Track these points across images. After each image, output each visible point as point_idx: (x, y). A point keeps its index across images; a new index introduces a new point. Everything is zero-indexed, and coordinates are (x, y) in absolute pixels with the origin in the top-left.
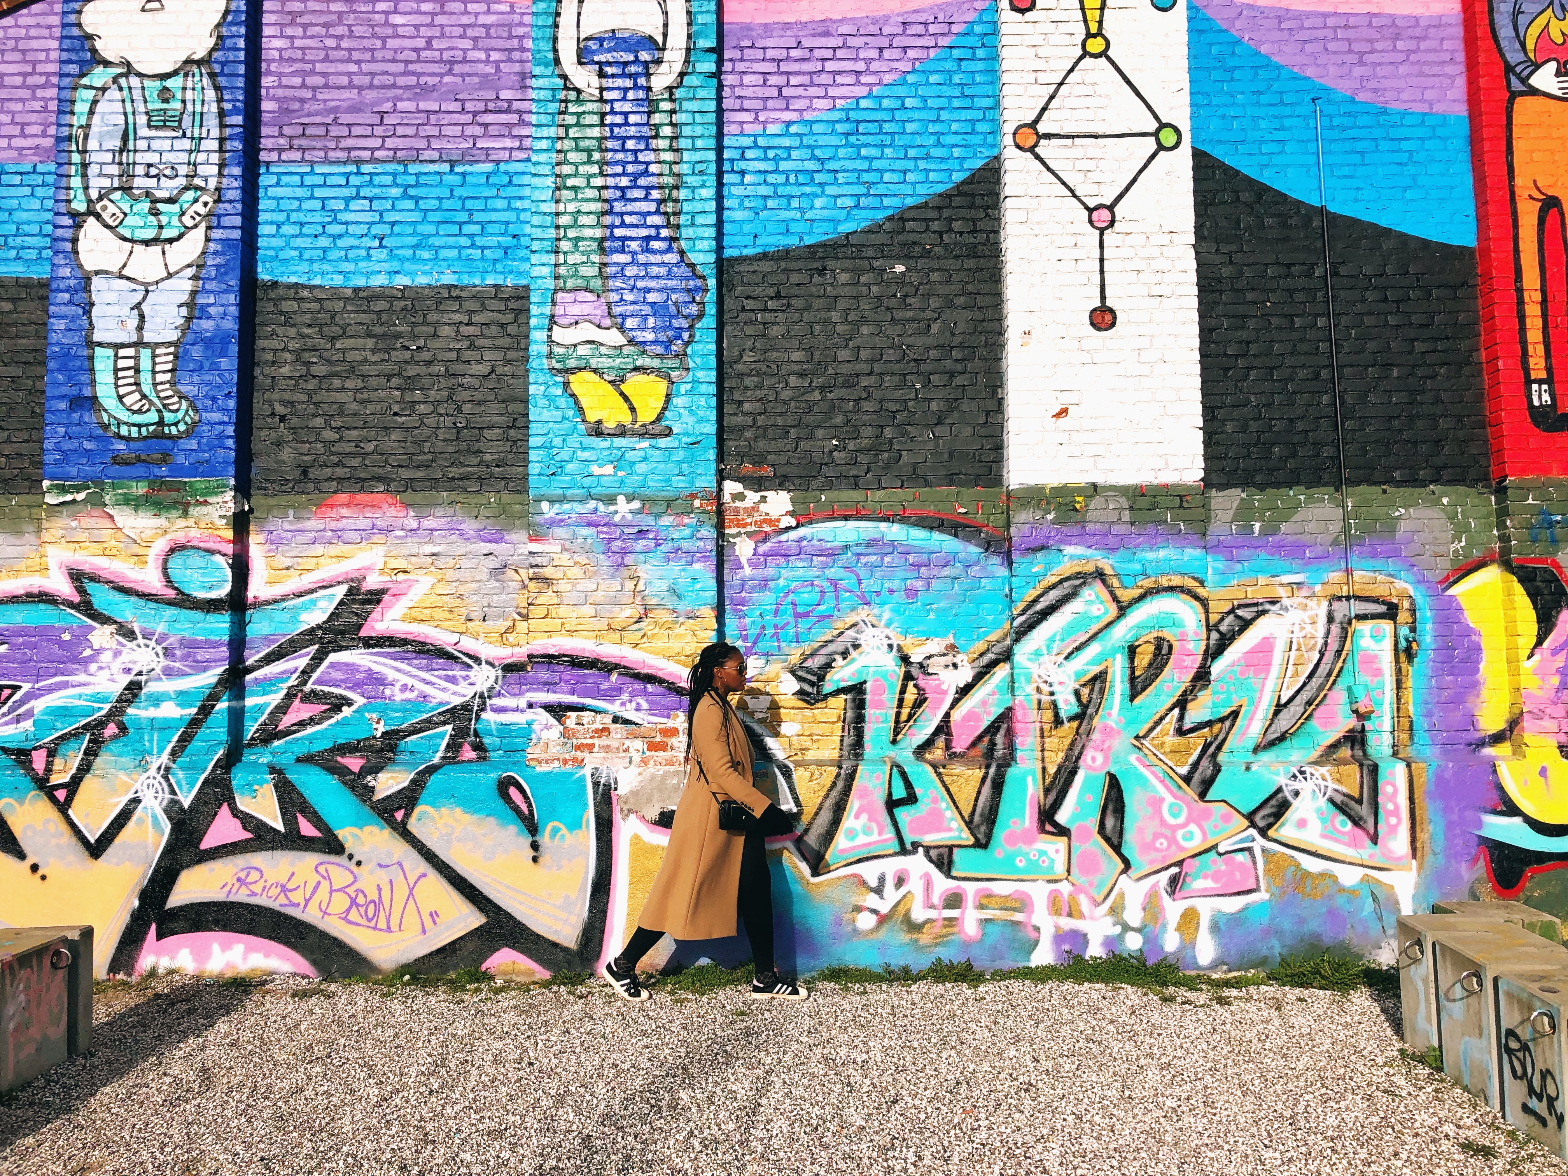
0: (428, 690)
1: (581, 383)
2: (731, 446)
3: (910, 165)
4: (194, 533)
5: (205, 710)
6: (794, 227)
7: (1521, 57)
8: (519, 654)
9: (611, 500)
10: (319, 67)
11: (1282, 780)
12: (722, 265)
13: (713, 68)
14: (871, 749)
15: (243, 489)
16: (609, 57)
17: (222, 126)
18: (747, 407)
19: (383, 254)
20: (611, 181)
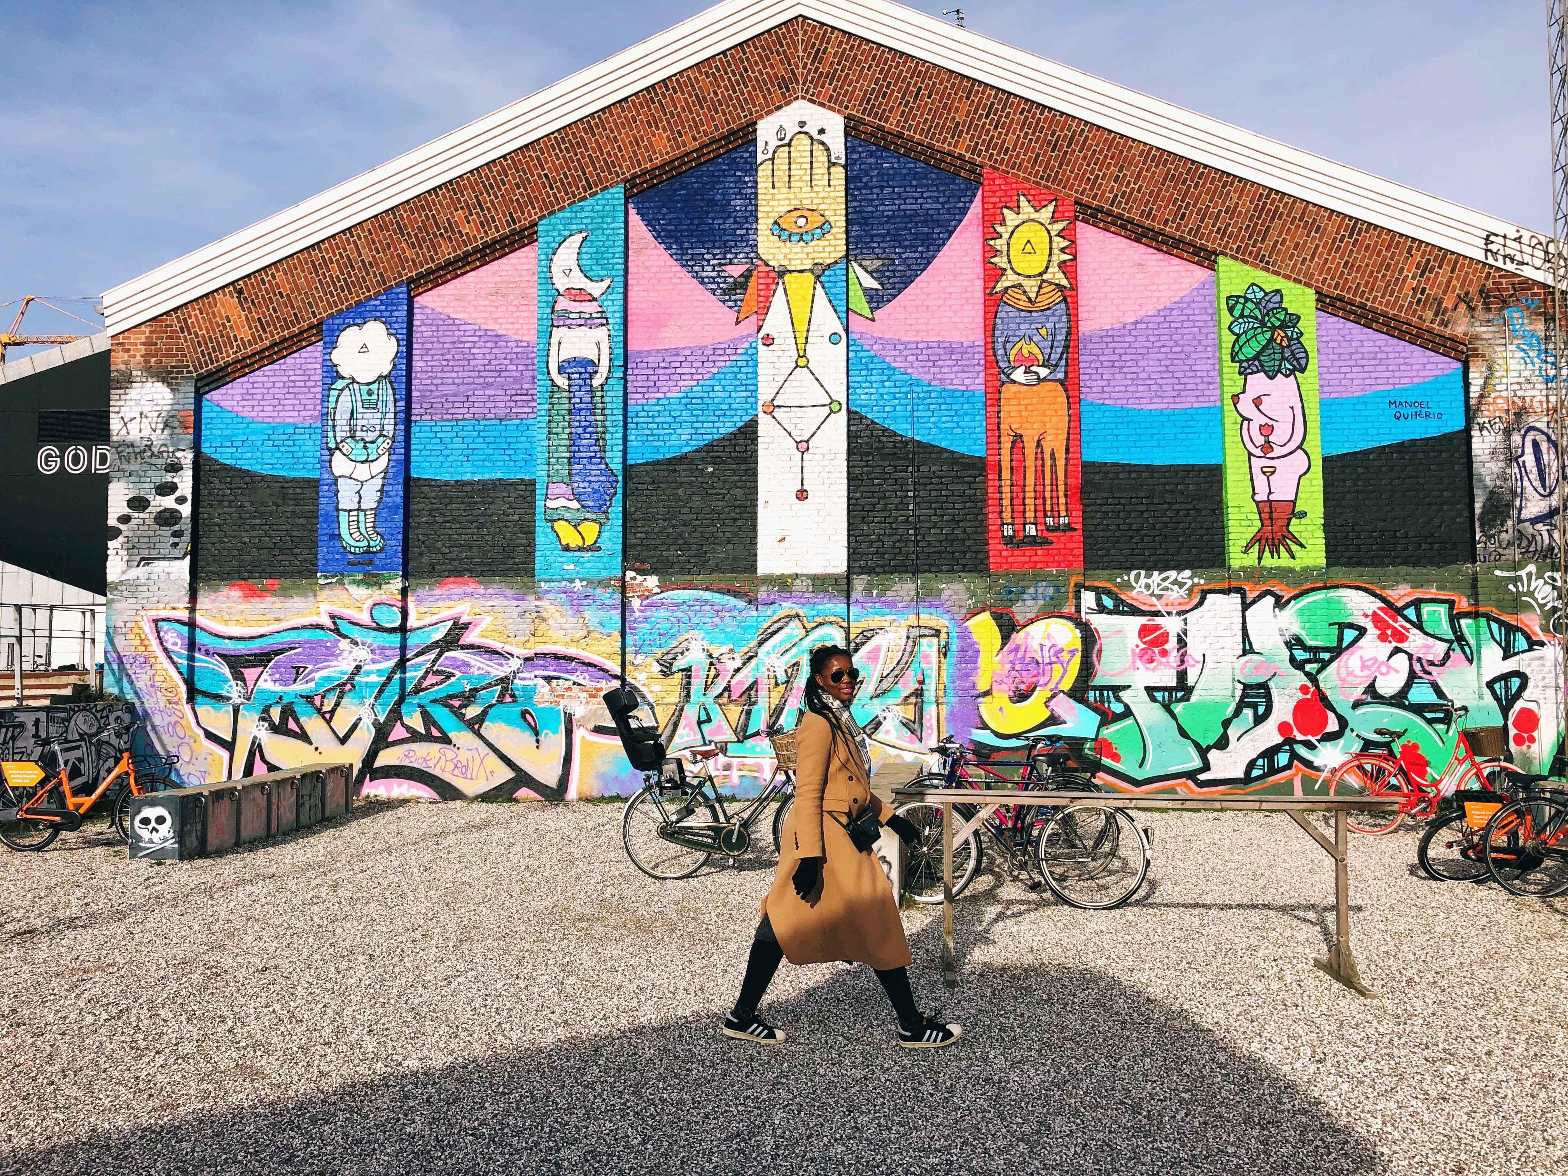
0: (490, 669)
1: (560, 526)
2: (630, 553)
3: (716, 419)
4: (384, 597)
5: (390, 678)
6: (661, 450)
7: (1007, 364)
8: (530, 653)
9: (572, 581)
10: (439, 375)
11: (879, 712)
12: (626, 468)
13: (621, 375)
14: (693, 699)
15: (405, 577)
16: (573, 370)
17: (395, 406)
18: (638, 535)
19: (469, 464)
20: (574, 430)
